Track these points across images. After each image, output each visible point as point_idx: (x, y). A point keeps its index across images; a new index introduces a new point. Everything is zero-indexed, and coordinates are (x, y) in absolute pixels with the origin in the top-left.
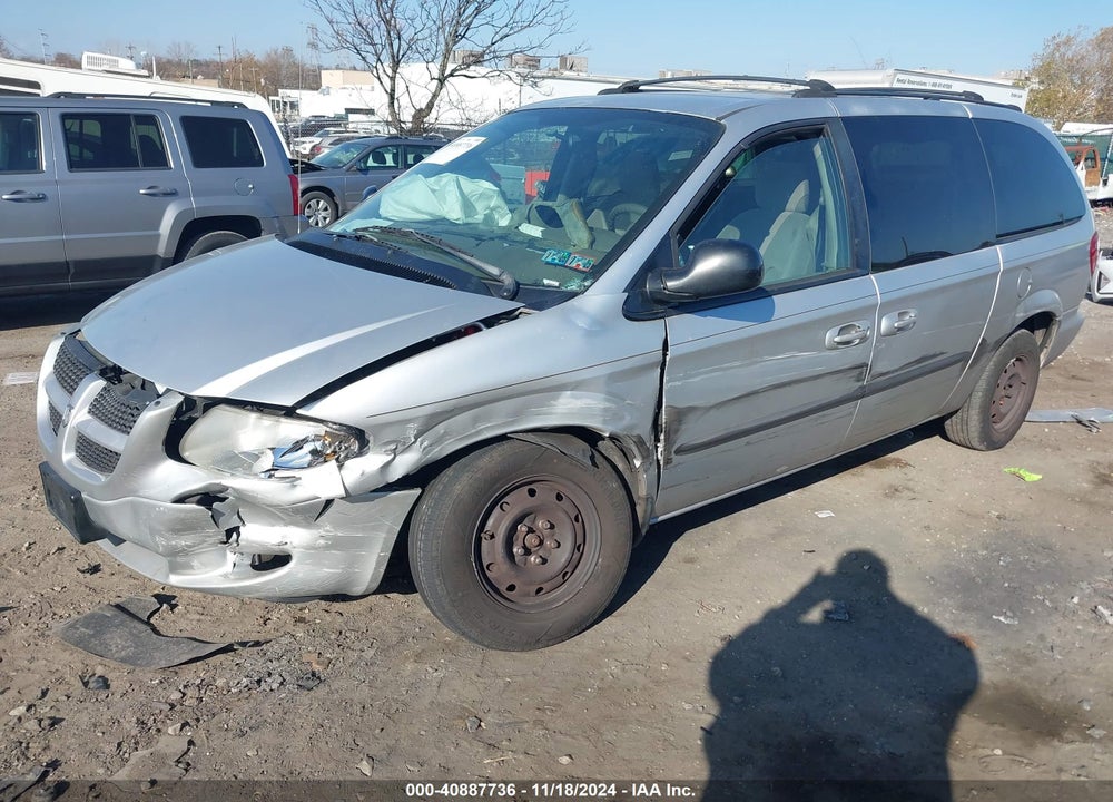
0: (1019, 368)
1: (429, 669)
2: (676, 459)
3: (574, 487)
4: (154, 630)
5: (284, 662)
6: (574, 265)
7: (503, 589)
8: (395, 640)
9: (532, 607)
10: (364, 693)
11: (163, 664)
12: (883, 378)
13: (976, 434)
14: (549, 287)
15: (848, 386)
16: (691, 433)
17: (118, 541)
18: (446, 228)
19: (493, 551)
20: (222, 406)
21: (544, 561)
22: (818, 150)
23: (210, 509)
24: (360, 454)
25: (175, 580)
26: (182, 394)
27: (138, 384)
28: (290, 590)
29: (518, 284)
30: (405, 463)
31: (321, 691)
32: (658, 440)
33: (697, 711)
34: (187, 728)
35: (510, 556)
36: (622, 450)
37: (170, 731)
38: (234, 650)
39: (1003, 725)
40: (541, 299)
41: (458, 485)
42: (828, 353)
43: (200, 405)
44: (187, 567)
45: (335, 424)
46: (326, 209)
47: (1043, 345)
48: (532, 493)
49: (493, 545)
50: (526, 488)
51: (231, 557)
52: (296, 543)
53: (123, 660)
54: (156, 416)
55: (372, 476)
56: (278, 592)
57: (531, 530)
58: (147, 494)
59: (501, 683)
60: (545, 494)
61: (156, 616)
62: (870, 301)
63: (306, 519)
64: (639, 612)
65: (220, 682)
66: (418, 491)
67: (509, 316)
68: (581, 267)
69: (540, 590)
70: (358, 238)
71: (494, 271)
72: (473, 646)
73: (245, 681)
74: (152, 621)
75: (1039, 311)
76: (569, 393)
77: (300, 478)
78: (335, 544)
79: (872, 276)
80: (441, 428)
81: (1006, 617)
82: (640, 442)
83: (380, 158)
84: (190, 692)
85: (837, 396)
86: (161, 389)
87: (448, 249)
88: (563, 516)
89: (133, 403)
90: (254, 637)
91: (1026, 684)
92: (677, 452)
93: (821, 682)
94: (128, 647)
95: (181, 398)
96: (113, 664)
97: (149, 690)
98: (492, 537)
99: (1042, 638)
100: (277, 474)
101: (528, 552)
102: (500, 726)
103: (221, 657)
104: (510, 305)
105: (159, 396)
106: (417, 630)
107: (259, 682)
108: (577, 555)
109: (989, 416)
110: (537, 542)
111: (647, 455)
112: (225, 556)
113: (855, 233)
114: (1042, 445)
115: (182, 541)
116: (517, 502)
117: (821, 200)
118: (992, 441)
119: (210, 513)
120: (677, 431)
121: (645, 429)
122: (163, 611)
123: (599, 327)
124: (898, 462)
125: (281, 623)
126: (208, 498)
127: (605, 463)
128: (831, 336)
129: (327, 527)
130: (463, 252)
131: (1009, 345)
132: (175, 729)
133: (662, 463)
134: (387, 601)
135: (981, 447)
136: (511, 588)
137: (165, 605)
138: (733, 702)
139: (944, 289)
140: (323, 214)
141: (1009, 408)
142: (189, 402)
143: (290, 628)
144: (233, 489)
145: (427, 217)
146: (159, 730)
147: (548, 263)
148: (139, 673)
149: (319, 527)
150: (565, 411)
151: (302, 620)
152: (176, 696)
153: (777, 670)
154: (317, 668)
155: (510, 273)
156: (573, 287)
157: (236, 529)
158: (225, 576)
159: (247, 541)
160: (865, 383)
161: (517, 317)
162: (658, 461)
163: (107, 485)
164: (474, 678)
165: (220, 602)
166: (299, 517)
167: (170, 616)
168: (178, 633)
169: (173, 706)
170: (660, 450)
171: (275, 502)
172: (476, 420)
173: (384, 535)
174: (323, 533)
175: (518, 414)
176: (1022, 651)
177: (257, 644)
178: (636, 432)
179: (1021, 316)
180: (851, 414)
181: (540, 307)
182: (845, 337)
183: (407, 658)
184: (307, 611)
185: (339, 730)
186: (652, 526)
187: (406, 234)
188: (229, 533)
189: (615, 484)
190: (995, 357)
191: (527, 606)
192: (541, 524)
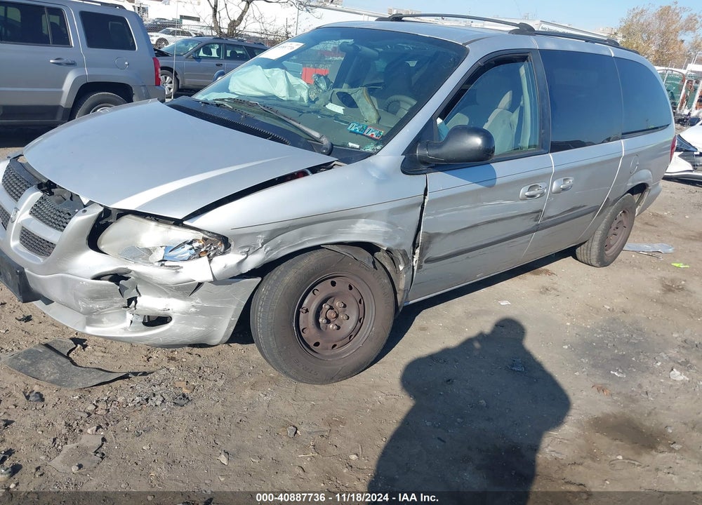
0: (623, 218)
1: (262, 395)
2: (425, 266)
3: (361, 281)
4: (72, 362)
5: (163, 387)
6: (370, 134)
7: (311, 345)
8: (237, 374)
9: (329, 357)
10: (219, 409)
11: (81, 385)
12: (550, 220)
13: (595, 257)
14: (353, 148)
15: (529, 224)
16: (435, 251)
17: (48, 301)
18: (276, 102)
19: (307, 320)
20: (130, 216)
21: (339, 328)
22: (522, 71)
23: (118, 285)
24: (224, 253)
25: (89, 330)
26: (101, 205)
27: (67, 197)
28: (169, 340)
29: (332, 145)
30: (254, 261)
31: (190, 407)
32: (414, 253)
33: (435, 427)
34: (101, 429)
35: (317, 323)
36: (392, 259)
37: (89, 431)
38: (129, 378)
39: (621, 440)
40: (349, 157)
41: (287, 277)
42: (521, 202)
43: (114, 214)
44: (98, 322)
45: (209, 232)
46: (171, 83)
47: (638, 203)
48: (333, 284)
49: (307, 315)
50: (330, 280)
51: (129, 317)
52: (175, 310)
53: (52, 382)
54: (83, 220)
55: (231, 268)
56: (161, 341)
57: (331, 308)
58: (73, 273)
59: (309, 405)
60: (341, 285)
61: (73, 353)
62: (547, 171)
63: (184, 294)
64: (394, 361)
65: (120, 399)
66: (259, 279)
67: (327, 166)
68: (374, 136)
69: (335, 346)
70: (218, 105)
71: (316, 135)
72: (289, 379)
73: (138, 399)
74: (70, 356)
75: (640, 182)
76: (363, 220)
77: (182, 267)
78: (202, 311)
79: (550, 155)
80: (279, 239)
81: (619, 373)
82: (404, 254)
83: (207, 51)
84: (100, 405)
85: (522, 229)
86: (85, 201)
87: (283, 118)
88: (352, 299)
89: (66, 210)
90: (142, 369)
91: (633, 415)
92: (426, 262)
93: (510, 410)
94: (55, 373)
95: (101, 209)
96: (45, 384)
97: (72, 404)
98: (307, 311)
99: (640, 386)
100: (166, 264)
101: (329, 322)
102: (310, 433)
103: (120, 382)
104: (328, 159)
105: (85, 206)
106: (252, 368)
107: (147, 400)
108: (359, 324)
109: (604, 246)
110: (335, 316)
111: (408, 262)
112: (125, 316)
113: (543, 126)
114: (631, 265)
115: (97, 305)
116: (324, 289)
117: (522, 103)
118: (603, 262)
119: (119, 288)
120: (427, 248)
121: (408, 246)
122: (78, 350)
123: (385, 177)
124: (547, 271)
125: (160, 360)
126: (117, 277)
127: (381, 267)
128: (524, 191)
129: (197, 300)
130: (293, 120)
131: (620, 203)
132: (92, 431)
133: (415, 268)
134: (230, 348)
135: (597, 265)
136: (317, 344)
137: (79, 346)
138: (456, 421)
139: (590, 165)
140: (169, 86)
141: (615, 242)
142: (107, 212)
143: (165, 363)
144: (135, 272)
145: (261, 94)
146: (81, 431)
147: (351, 132)
148: (64, 391)
149: (192, 300)
150: (360, 232)
151: (173, 359)
152: (91, 408)
153: (483, 402)
154: (186, 392)
155: (327, 137)
156: (369, 149)
157: (135, 299)
158: (125, 329)
159: (142, 306)
160: (540, 222)
161: (332, 168)
162: (413, 267)
163: (44, 265)
164: (291, 402)
165: (117, 345)
166: (179, 293)
167: (82, 353)
168: (89, 365)
169: (89, 415)
170: (415, 260)
171: (164, 282)
172: (302, 235)
173: (235, 307)
174: (194, 304)
175: (330, 232)
176: (630, 394)
177: (145, 374)
178: (403, 248)
179: (630, 185)
180: (529, 241)
181: (348, 161)
182: (532, 193)
183: (245, 386)
184: (176, 353)
185: (204, 434)
186: (405, 308)
187: (252, 105)
188: (130, 301)
189: (386, 281)
190: (612, 209)
191: (326, 356)
192: (338, 304)
